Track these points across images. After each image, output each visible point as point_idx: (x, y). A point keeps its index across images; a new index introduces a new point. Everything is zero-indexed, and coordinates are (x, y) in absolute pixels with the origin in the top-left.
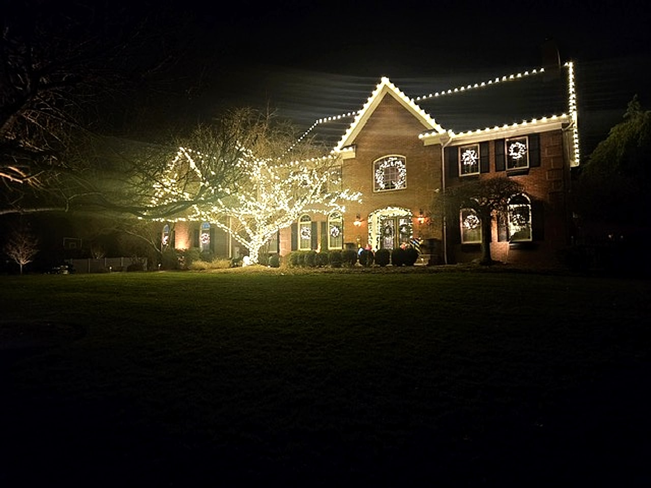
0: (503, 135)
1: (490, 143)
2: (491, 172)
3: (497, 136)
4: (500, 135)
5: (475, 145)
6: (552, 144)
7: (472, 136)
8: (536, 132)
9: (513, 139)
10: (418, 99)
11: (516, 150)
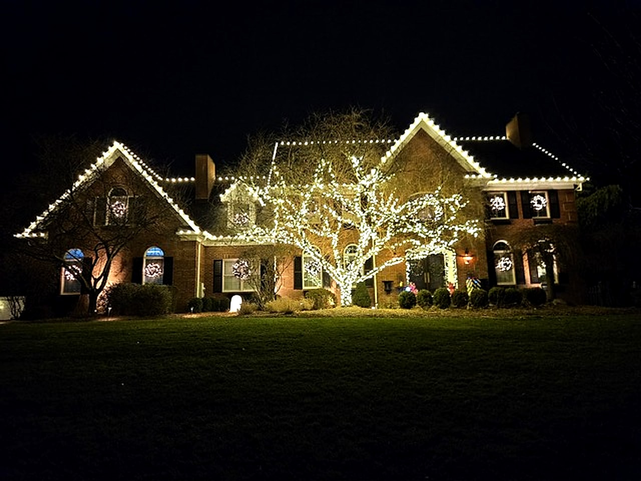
0: (528, 187)
1: (517, 192)
2: (520, 218)
3: (522, 187)
4: (525, 187)
5: (502, 193)
6: (567, 201)
7: (505, 184)
8: (554, 188)
9: (534, 192)
10: (462, 139)
11: (539, 202)
